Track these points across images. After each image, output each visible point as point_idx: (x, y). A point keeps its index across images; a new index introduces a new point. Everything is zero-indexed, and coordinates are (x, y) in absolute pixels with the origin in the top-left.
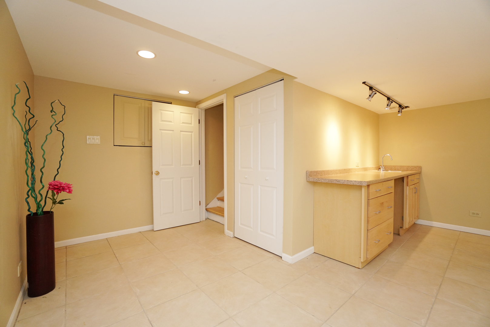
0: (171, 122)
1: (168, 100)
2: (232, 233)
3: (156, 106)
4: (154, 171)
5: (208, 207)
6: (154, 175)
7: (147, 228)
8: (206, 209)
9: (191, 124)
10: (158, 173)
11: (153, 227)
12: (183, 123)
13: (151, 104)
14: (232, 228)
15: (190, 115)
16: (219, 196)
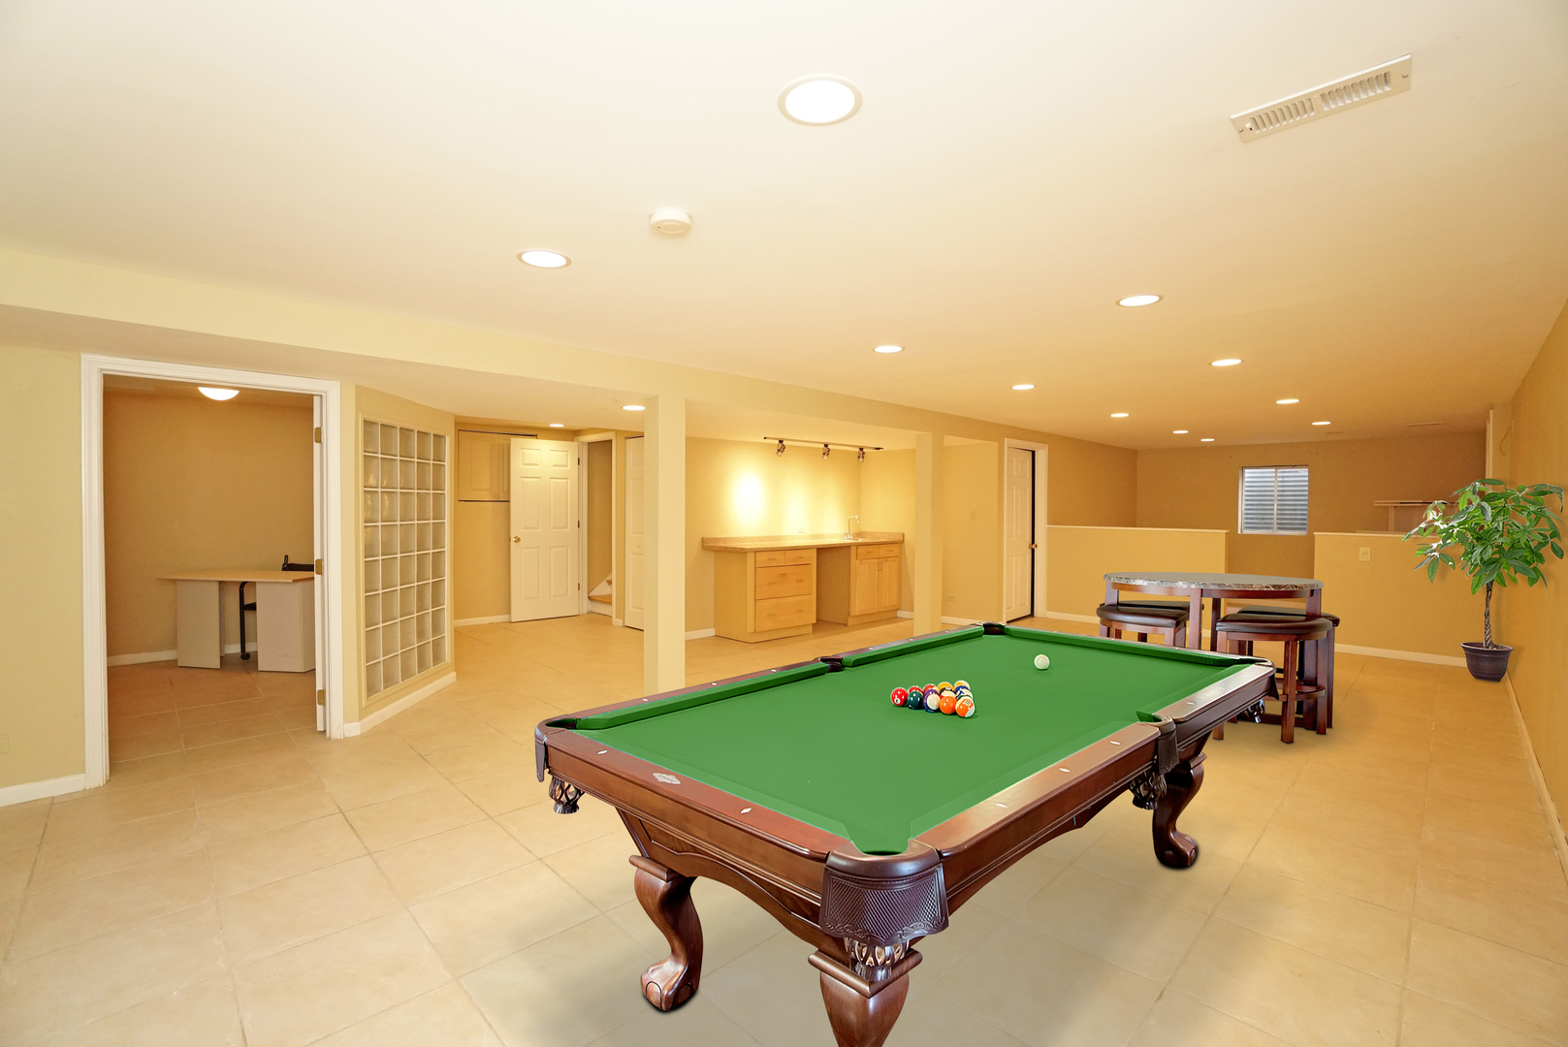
0: (536, 465)
1: (532, 432)
2: (621, 621)
3: (516, 443)
4: (513, 535)
5: (592, 594)
6: (512, 543)
7: (503, 618)
8: (589, 598)
9: (566, 466)
10: (518, 540)
11: (510, 618)
12: (554, 466)
13: (510, 440)
14: (621, 614)
15: (565, 453)
16: (608, 578)
